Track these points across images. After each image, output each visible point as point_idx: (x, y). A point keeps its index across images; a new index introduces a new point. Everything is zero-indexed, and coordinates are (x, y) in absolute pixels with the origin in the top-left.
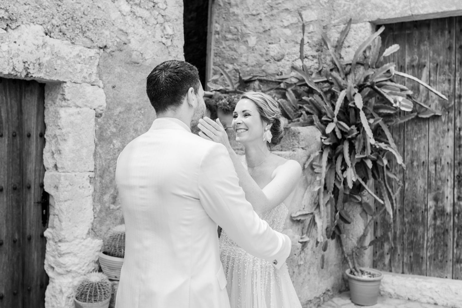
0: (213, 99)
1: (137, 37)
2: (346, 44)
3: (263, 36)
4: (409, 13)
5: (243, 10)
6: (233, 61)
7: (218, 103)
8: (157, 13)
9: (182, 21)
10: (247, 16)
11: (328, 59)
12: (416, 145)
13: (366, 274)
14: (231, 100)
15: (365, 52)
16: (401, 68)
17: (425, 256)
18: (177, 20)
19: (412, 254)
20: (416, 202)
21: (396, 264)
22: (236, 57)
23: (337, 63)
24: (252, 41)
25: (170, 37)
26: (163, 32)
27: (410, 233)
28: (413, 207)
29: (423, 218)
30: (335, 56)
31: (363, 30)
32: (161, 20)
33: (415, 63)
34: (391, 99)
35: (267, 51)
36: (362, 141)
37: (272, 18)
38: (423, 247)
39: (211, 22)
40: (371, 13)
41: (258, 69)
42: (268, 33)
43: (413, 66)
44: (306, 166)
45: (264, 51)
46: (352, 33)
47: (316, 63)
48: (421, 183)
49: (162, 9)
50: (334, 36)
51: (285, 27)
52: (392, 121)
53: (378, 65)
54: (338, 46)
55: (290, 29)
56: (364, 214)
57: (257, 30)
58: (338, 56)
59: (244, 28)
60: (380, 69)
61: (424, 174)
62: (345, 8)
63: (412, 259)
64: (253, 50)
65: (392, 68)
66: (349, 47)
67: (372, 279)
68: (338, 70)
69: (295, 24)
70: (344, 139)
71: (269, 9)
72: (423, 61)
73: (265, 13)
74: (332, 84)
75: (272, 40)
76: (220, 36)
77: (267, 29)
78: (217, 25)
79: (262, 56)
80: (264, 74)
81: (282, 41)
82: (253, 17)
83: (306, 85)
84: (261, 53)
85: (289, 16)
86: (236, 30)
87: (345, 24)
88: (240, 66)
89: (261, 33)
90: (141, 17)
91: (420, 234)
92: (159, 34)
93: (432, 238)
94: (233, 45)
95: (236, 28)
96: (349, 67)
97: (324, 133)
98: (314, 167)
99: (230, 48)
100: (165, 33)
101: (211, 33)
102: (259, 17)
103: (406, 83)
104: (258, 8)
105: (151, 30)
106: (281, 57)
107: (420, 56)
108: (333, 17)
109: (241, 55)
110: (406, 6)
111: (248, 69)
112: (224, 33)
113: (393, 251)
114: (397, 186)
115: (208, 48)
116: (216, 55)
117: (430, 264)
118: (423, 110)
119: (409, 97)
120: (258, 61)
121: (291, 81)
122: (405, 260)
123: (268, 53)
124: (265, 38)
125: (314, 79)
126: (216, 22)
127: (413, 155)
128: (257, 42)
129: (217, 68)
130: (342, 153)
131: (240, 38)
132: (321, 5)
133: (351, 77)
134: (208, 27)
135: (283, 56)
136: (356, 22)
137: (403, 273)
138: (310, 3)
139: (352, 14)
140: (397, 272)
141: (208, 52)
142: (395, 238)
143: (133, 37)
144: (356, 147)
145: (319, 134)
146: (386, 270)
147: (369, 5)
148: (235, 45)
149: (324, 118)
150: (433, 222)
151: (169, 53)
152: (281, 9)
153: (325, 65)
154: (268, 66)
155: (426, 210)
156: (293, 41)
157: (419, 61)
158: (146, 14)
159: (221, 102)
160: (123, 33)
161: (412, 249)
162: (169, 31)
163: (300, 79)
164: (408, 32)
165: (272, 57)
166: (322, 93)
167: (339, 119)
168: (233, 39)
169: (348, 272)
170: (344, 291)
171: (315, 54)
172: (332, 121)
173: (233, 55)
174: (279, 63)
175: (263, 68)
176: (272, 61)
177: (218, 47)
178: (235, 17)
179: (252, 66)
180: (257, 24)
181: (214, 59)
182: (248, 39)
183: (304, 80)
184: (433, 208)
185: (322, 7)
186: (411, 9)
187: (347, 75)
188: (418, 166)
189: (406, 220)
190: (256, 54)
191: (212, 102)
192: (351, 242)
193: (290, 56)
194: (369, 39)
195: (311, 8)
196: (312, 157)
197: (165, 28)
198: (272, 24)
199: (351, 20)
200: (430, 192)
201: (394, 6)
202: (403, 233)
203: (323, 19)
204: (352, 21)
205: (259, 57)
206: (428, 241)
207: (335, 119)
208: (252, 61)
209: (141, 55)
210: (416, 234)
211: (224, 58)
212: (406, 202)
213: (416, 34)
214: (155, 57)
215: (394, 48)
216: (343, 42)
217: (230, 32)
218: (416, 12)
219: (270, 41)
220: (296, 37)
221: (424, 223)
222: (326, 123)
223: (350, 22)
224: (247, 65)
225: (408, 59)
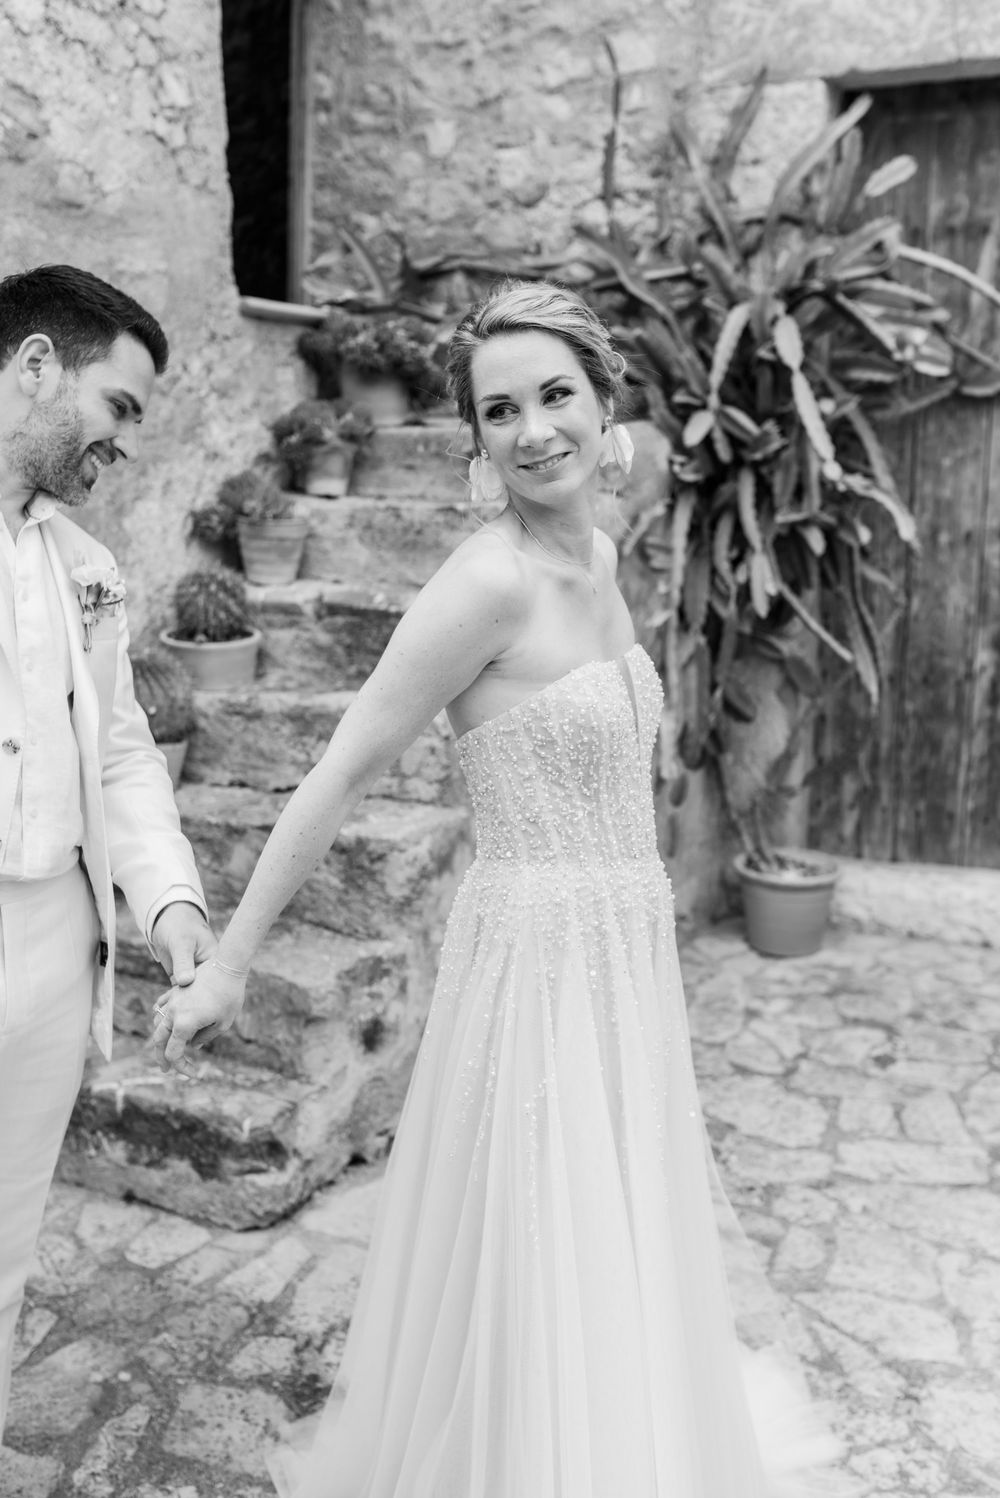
0: (327, 330)
1: (72, 115)
2: (747, 152)
3: (476, 120)
4: (948, 52)
5: (409, 29)
6: (377, 203)
7: (342, 347)
8: (134, 28)
9: (215, 59)
10: (422, 50)
11: (690, 201)
12: (950, 481)
13: (790, 866)
14: (385, 336)
15: (807, 180)
16: (914, 237)
17: (959, 811)
18: (200, 56)
19: (922, 806)
20: (942, 654)
21: (875, 836)
22: (390, 191)
23: (718, 217)
24: (442, 136)
25: (182, 116)
26: (156, 96)
27: (918, 747)
28: (932, 669)
29: (961, 699)
30: (713, 191)
31: (802, 106)
32: (148, 53)
33: (958, 220)
34: (886, 334)
35: (491, 172)
36: (794, 469)
37: (507, 58)
38: (954, 785)
39: (303, 70)
40: (828, 49)
41: (461, 232)
42: (493, 110)
43: (950, 232)
44: (628, 549)
45: (481, 173)
46: (766, 117)
47: (651, 215)
48: (958, 598)
49: (150, 15)
50: (709, 124)
51: (551, 91)
52: (884, 406)
53: (844, 225)
54: (723, 161)
55: (568, 99)
56: (788, 693)
57: (458, 100)
58: (721, 194)
59: (412, 91)
60: (852, 239)
61: (968, 567)
62: (749, 30)
63: (923, 821)
64: (444, 167)
65: (890, 233)
66: (756, 162)
67: (811, 881)
68: (720, 242)
69: (583, 80)
70: (738, 463)
71: (497, 27)
72: (982, 213)
73: (483, 41)
74: (700, 284)
75: (505, 133)
76: (334, 117)
77: (491, 94)
78: (321, 79)
79: (474, 187)
80: (481, 250)
81: (541, 140)
82: (443, 54)
83: (619, 288)
84: (471, 178)
85: (562, 54)
86: (384, 98)
87: (744, 84)
88: (403, 220)
89: (470, 111)
90: (83, 43)
91: (947, 745)
92: (143, 103)
93: (982, 759)
94: (378, 149)
95: (386, 89)
96: (754, 232)
97: (679, 446)
98: (651, 552)
99: (368, 160)
100: (165, 100)
101: (303, 105)
102: (463, 54)
103: (930, 284)
104: (459, 21)
105: (116, 89)
106: (536, 194)
107: (974, 197)
108: (706, 59)
109: (405, 185)
110: (941, 28)
111: (430, 232)
112: (344, 107)
113: (867, 798)
114: (887, 605)
115: (294, 157)
116: (322, 182)
117: (974, 832)
118: (976, 370)
119: (938, 329)
120: (462, 204)
121: (568, 274)
122: (902, 822)
123: (494, 178)
124: (484, 129)
125: (646, 267)
126: (320, 68)
127: (937, 512)
128: (459, 140)
129: (326, 228)
130: (733, 507)
131: (399, 123)
132: (669, 16)
133: (758, 262)
134: (294, 82)
135: (543, 191)
136: (782, 79)
137: (895, 859)
138: (633, 10)
139: (768, 50)
140: (876, 859)
141: (294, 171)
142: (874, 762)
143: (58, 113)
144: (777, 489)
145: (662, 447)
146: (845, 854)
147: (824, 23)
148: (385, 150)
149: (680, 398)
150: (987, 712)
151: (180, 171)
152: (536, 27)
153: (679, 224)
154: (495, 222)
155: (970, 676)
156: (576, 139)
157: (971, 213)
158: (96, 30)
159: (352, 342)
160: (24, 99)
161: (921, 792)
162: (177, 94)
163: (602, 266)
164: (940, 116)
165: (509, 192)
166: (670, 316)
167: (725, 400)
168: (377, 130)
169: (739, 862)
170: (726, 917)
171: (648, 183)
172: (704, 407)
173: (377, 185)
174: (532, 214)
175: (479, 229)
176: (507, 205)
177: (329, 155)
178: (382, 53)
179: (445, 223)
180: (458, 77)
181: (314, 199)
182: (428, 130)
183: (612, 273)
184: (990, 672)
185: (670, 24)
186: (956, 38)
187: (747, 254)
188: (952, 545)
189: (909, 707)
190: (456, 182)
191: (324, 341)
192: (748, 776)
193: (566, 191)
194: (822, 137)
195: (636, 28)
196: (645, 519)
197: (161, 83)
198: (508, 78)
199: (764, 72)
200: (984, 624)
201: (902, 25)
202: (898, 745)
203: (676, 66)
204: (770, 77)
205: (465, 194)
206: (969, 767)
207: (714, 400)
208: (442, 205)
209: (86, 177)
210: (936, 747)
211: (347, 194)
212: (911, 655)
213: (966, 123)
214: (135, 185)
215: (899, 169)
216: (737, 148)
217: (366, 103)
218: (970, 51)
219: (500, 139)
220: (586, 127)
221: (960, 716)
222: (684, 413)
223: (761, 78)
224: (424, 217)
225: (936, 208)
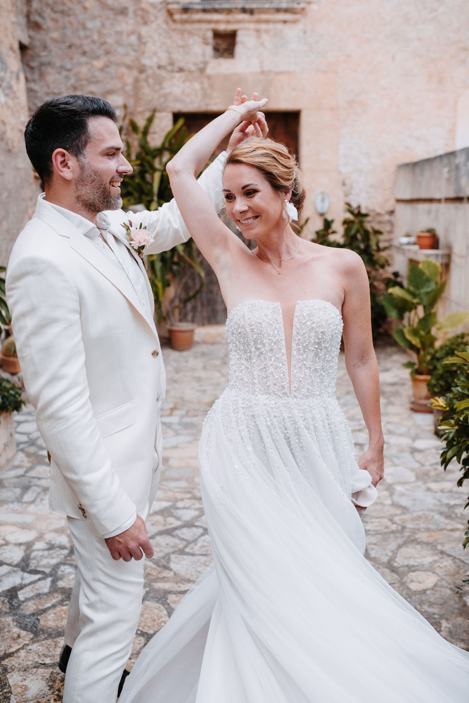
19: (209, 309)
21: (197, 319)
23: (145, 147)
30: (143, 141)
31: (166, 119)
40: (173, 105)
50: (141, 122)
62: (150, 97)
63: (210, 314)
66: (154, 133)
87: (150, 112)
108: (138, 104)
122: (205, 314)
136: (160, 111)
147: (171, 98)
161: (209, 306)
185: (127, 94)
194: (172, 129)
201: (192, 100)
204: (157, 110)
216: (149, 129)
